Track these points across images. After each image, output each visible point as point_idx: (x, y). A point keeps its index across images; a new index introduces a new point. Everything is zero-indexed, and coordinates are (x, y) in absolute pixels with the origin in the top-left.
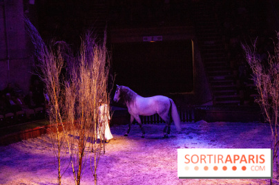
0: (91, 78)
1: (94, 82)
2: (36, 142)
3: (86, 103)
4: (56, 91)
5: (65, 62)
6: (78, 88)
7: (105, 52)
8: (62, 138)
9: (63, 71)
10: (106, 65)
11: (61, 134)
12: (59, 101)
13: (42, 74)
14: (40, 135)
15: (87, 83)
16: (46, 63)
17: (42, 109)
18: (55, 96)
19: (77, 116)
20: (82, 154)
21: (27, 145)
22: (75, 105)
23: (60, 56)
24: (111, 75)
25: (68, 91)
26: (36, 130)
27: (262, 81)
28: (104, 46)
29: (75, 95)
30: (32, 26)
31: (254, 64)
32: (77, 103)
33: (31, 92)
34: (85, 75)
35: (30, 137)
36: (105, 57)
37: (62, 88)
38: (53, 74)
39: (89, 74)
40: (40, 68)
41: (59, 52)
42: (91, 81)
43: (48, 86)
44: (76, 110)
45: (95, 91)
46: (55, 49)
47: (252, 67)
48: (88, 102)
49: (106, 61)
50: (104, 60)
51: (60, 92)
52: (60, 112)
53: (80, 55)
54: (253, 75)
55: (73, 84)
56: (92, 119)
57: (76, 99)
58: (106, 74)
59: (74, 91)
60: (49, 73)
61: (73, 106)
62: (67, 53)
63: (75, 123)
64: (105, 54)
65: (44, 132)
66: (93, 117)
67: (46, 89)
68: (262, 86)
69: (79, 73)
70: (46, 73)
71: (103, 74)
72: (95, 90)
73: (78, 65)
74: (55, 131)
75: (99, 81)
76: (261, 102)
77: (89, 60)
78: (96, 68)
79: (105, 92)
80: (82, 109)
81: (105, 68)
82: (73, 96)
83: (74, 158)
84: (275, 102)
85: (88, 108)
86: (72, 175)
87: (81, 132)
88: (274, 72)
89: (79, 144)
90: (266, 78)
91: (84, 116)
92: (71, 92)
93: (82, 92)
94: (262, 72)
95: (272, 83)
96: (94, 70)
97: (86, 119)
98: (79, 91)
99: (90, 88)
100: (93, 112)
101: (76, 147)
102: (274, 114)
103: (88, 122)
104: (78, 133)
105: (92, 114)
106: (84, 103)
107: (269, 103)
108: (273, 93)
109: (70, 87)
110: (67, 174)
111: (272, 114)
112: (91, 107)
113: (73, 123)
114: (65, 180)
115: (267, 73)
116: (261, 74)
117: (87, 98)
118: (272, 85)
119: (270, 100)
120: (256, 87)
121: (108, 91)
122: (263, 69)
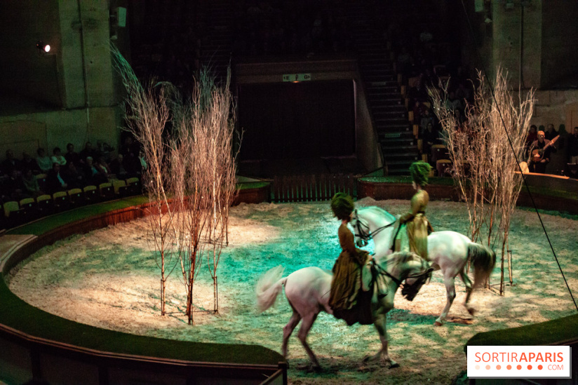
0: (208, 135)
1: (214, 142)
2: (128, 227)
3: (202, 173)
4: (157, 155)
5: (170, 112)
7: (228, 98)
8: (166, 224)
9: (168, 125)
10: (231, 116)
11: (165, 217)
12: (162, 170)
13: (137, 130)
14: (135, 218)
15: (203, 143)
16: (143, 114)
17: (136, 179)
18: (156, 162)
19: (189, 190)
20: (195, 247)
21: (116, 233)
22: (184, 176)
23: (164, 105)
24: (237, 132)
25: (175, 156)
26: (129, 211)
27: (455, 141)
28: (227, 89)
29: (185, 162)
30: (123, 59)
31: (445, 117)
32: (188, 173)
33: (121, 156)
34: (199, 132)
35: (120, 221)
36: (228, 105)
37: (167, 150)
38: (153, 130)
39: (206, 130)
40: (134, 122)
41: (161, 97)
42: (209, 142)
43: (146, 149)
44: (186, 183)
45: (215, 155)
46: (156, 95)
47: (442, 121)
48: (204, 172)
49: (230, 110)
50: (227, 110)
51: (164, 156)
52: (164, 186)
53: (192, 101)
54: (444, 133)
55: (183, 146)
56: (211, 197)
57: (187, 168)
58: (230, 131)
59: (184, 155)
60: (148, 129)
61: (182, 177)
62: (174, 99)
63: (185, 200)
64: (228, 101)
65: (139, 214)
66: (212, 193)
67: (143, 152)
68: (456, 150)
69: (190, 127)
70: (144, 128)
71: (225, 129)
72: (214, 153)
73: (190, 116)
74: (157, 213)
75: (220, 140)
76: (454, 173)
77: (206, 110)
78: (216, 122)
79: (229, 157)
80: (197, 182)
81: (229, 121)
82: (182, 163)
83: (184, 252)
84: (474, 172)
85: (204, 180)
86: (182, 276)
87: (194, 215)
88: (473, 128)
89: (192, 232)
90: (461, 136)
91: (198, 191)
92: (180, 156)
93: (196, 157)
94: (456, 128)
95: (470, 144)
96: (213, 125)
97: (201, 196)
98: (192, 156)
99: (208, 151)
100: (212, 186)
101: (188, 236)
102: (473, 190)
103: (204, 201)
104: (190, 216)
105: (210, 188)
106: (198, 173)
107: (466, 174)
108: (471, 159)
109: (178, 148)
110: (173, 275)
111: (470, 189)
112: (209, 179)
113: (182, 202)
114: (171, 284)
115: (462, 131)
116: (454, 132)
117: (203, 166)
118: (470, 148)
119: (466, 169)
120: (447, 151)
121: (233, 154)
122: (457, 123)
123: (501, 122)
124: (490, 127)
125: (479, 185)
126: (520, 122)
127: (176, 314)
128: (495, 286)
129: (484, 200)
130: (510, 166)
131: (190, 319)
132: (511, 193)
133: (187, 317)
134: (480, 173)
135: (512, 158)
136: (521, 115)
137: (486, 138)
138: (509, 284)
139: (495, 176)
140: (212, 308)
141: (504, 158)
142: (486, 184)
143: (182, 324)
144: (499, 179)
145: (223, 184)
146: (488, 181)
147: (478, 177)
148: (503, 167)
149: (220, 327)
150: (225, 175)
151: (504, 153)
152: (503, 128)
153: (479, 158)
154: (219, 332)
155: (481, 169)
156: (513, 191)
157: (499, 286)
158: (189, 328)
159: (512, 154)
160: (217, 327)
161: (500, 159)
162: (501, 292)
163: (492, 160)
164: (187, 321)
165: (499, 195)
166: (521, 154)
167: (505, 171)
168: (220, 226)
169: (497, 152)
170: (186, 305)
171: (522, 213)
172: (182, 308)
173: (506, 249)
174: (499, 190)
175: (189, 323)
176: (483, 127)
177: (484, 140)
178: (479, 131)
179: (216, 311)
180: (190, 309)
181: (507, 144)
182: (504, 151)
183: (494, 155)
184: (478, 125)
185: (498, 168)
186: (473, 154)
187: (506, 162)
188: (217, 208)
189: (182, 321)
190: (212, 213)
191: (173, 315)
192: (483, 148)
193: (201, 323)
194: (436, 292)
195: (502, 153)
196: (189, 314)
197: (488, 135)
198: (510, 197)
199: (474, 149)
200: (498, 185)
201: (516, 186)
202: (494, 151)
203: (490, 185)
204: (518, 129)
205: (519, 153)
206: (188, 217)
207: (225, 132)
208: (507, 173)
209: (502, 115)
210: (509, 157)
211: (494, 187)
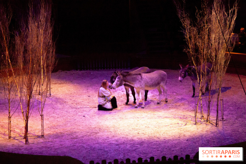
0: (38, 27)
1: (41, 31)
3: (33, 51)
4: (6, 39)
5: (14, 13)
6: (27, 37)
7: (51, 5)
8: (12, 82)
9: (13, 21)
10: (52, 16)
11: (11, 78)
12: (9, 48)
15: (35, 32)
18: (5, 44)
19: (25, 62)
20: (30, 97)
23: (10, 8)
25: (18, 40)
27: (190, 33)
29: (24, 44)
31: (183, 18)
32: (26, 51)
34: (32, 26)
36: (51, 10)
37: (12, 36)
38: (3, 24)
39: (36, 24)
41: (8, 3)
42: (38, 31)
44: (24, 57)
45: (42, 40)
47: (182, 20)
48: (36, 50)
49: (52, 12)
50: (50, 12)
51: (10, 40)
52: (10, 59)
54: (183, 27)
55: (23, 33)
56: (40, 66)
57: (25, 47)
58: (51, 25)
59: (23, 40)
61: (22, 53)
63: (24, 69)
64: (51, 7)
66: (40, 63)
68: (190, 38)
71: (49, 24)
72: (42, 38)
74: (6, 76)
75: (45, 31)
76: (189, 52)
77: (37, 12)
78: (43, 19)
79: (51, 41)
80: (30, 57)
81: (51, 19)
82: (22, 44)
83: (23, 100)
84: (201, 51)
85: (35, 55)
86: (21, 115)
87: (29, 77)
88: (200, 25)
89: (28, 87)
90: (194, 30)
91: (32, 62)
92: (20, 40)
93: (30, 41)
94: (190, 25)
95: (199, 34)
96: (41, 21)
97: (33, 65)
98: (28, 40)
99: (38, 37)
100: (40, 59)
101: (25, 90)
102: (200, 62)
103: (35, 68)
104: (26, 77)
105: (39, 60)
106: (32, 51)
107: (196, 53)
108: (199, 43)
109: (19, 35)
110: (16, 114)
111: (198, 62)
112: (39, 55)
113: (22, 69)
114: (15, 120)
115: (195, 26)
116: (189, 27)
117: (35, 46)
118: (199, 37)
119: (196, 49)
120: (185, 38)
121: (53, 39)
122: (191, 22)
123: (217, 21)
124: (211, 24)
125: (204, 59)
126: (229, 21)
127: (18, 138)
128: (213, 121)
129: (207, 69)
130: (223, 48)
131: (27, 141)
132: (223, 64)
133: (25, 140)
134: (205, 52)
135: (224, 43)
136: (230, 17)
137: (208, 31)
138: (222, 120)
139: (213, 54)
140: (40, 134)
141: (219, 43)
142: (208, 59)
143: (21, 144)
144: (216, 56)
145: (47, 58)
146: (209, 57)
147: (203, 55)
148: (218, 48)
149: (45, 146)
150: (48, 52)
151: (219, 40)
152: (219, 24)
153: (204, 43)
154: (44, 149)
155: (205, 50)
156: (225, 63)
157: (216, 121)
158: (25, 146)
159: (224, 41)
160: (43, 146)
161: (216, 44)
162: (216, 124)
163: (212, 45)
164: (25, 142)
165: (215, 66)
166: (230, 40)
167: (219, 51)
168: (45, 84)
169: (215, 39)
170: (24, 132)
171: (230, 77)
172: (22, 134)
173: (219, 99)
174: (216, 63)
175: (26, 143)
176: (207, 24)
177: (207, 32)
178: (204, 26)
179: (43, 136)
180: (26, 135)
181: (221, 34)
182: (219, 39)
183: (213, 41)
184: (203, 23)
185: (215, 49)
186: (200, 41)
187: (220, 45)
188: (44, 72)
189: (22, 142)
190: (41, 76)
191: (16, 138)
192: (206, 37)
193: (33, 143)
194: (177, 125)
195: (218, 40)
196: (26, 137)
197: (210, 29)
198: (223, 67)
199: (201, 37)
200: (215, 60)
201: (227, 60)
202: (213, 39)
203: (210, 60)
204: (228, 26)
205: (228, 41)
206: (25, 78)
207: (49, 25)
208: (221, 52)
209: (218, 17)
210: (223, 42)
211: (213, 61)
